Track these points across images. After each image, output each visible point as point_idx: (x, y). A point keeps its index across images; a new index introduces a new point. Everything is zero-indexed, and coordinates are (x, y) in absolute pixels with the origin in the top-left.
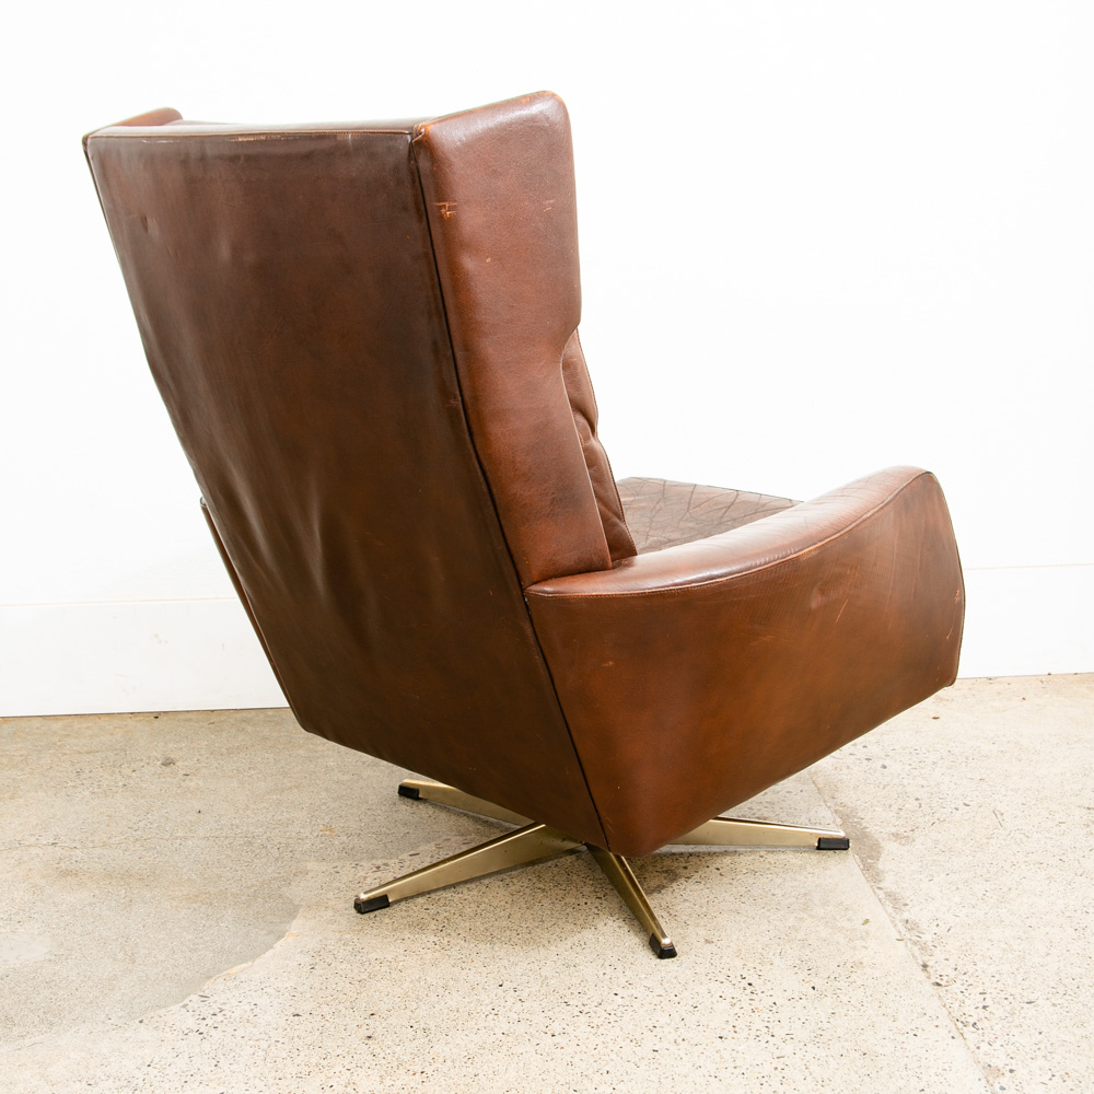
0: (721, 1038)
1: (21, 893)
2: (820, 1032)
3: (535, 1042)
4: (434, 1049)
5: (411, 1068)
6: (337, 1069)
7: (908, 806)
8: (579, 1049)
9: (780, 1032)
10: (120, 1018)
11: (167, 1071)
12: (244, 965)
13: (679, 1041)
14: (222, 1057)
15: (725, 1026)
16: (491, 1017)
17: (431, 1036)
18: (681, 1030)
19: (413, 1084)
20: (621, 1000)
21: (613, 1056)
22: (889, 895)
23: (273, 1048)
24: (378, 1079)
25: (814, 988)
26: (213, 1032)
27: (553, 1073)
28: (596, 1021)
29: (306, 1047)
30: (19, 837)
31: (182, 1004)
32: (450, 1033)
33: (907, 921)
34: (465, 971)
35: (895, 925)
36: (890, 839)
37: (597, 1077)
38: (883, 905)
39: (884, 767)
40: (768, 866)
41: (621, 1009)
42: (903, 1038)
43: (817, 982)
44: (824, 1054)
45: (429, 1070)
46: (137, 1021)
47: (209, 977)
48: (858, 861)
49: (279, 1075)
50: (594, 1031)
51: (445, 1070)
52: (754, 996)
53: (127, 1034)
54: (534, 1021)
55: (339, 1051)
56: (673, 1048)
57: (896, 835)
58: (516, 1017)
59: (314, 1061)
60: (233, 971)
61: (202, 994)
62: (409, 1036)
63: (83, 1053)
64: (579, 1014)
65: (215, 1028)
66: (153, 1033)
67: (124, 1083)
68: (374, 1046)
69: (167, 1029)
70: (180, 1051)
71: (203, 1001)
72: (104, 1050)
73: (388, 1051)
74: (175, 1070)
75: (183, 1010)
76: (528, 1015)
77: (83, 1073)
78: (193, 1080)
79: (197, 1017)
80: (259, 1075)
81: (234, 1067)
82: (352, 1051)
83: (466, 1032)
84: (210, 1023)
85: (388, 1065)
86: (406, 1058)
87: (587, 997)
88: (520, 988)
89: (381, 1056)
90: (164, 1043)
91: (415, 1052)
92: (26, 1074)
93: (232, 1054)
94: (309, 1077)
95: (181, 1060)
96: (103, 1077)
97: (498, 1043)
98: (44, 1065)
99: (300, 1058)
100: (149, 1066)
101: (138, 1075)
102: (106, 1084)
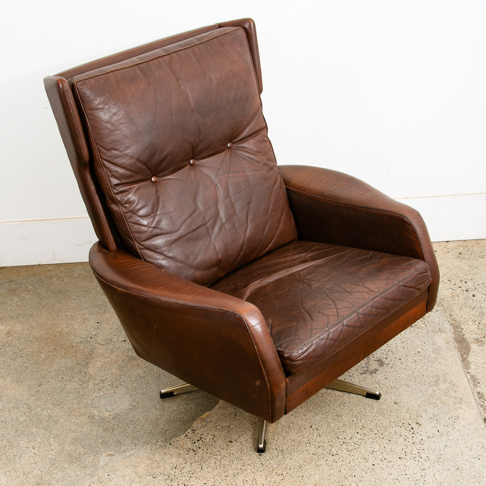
0: (400, 458)
1: (115, 370)
2: (440, 456)
3: (326, 458)
4: (286, 462)
5: (278, 472)
6: (249, 471)
7: (483, 321)
8: (343, 463)
9: (424, 455)
10: (162, 441)
11: (183, 471)
12: (208, 413)
13: (383, 460)
14: (203, 464)
15: (401, 452)
16: (308, 444)
17: (285, 454)
18: (384, 453)
19: (278, 481)
20: (359, 436)
21: (357, 468)
22: (472, 377)
23: (223, 459)
24: (265, 478)
25: (438, 431)
26: (199, 451)
27: (333, 476)
28: (350, 448)
29: (236, 459)
30: (110, 337)
31: (185, 435)
32: (292, 453)
33: (479, 393)
34: (297, 418)
35: (474, 395)
36: (474, 343)
37: (350, 479)
38: (469, 382)
39: (474, 296)
40: (421, 358)
41: (360, 441)
42: (474, 460)
43: (440, 428)
44: (441, 468)
45: (284, 473)
46: (168, 443)
47: (195, 420)
48: (460, 355)
49: (226, 474)
50: (349, 453)
51: (291, 473)
52: (414, 435)
53: (165, 451)
54: (325, 447)
55: (249, 462)
56: (381, 463)
57: (477, 340)
58: (318, 445)
59: (239, 467)
60: (204, 416)
61: (192, 429)
62: (276, 454)
63: (150, 461)
64: (343, 444)
65: (199, 448)
66: (176, 450)
67: (167, 477)
68: (262, 460)
69: (181, 448)
70: (187, 460)
71: (193, 433)
72: (158, 459)
73: (268, 463)
74: (186, 471)
75: (186, 438)
76: (323, 444)
77: (150, 471)
78: (193, 476)
79: (192, 442)
80: (218, 474)
81: (208, 470)
82: (254, 462)
83: (298, 453)
84: (197, 445)
85: (268, 470)
86: (275, 466)
87: (346, 434)
88: (319, 428)
89: (265, 465)
90: (180, 456)
91: (279, 463)
92: (129, 471)
93: (207, 463)
94: (238, 475)
95: (188, 465)
96: (159, 474)
97: (311, 459)
98: (135, 467)
99: (234, 466)
100: (176, 468)
101: (172, 473)
102: (160, 477)
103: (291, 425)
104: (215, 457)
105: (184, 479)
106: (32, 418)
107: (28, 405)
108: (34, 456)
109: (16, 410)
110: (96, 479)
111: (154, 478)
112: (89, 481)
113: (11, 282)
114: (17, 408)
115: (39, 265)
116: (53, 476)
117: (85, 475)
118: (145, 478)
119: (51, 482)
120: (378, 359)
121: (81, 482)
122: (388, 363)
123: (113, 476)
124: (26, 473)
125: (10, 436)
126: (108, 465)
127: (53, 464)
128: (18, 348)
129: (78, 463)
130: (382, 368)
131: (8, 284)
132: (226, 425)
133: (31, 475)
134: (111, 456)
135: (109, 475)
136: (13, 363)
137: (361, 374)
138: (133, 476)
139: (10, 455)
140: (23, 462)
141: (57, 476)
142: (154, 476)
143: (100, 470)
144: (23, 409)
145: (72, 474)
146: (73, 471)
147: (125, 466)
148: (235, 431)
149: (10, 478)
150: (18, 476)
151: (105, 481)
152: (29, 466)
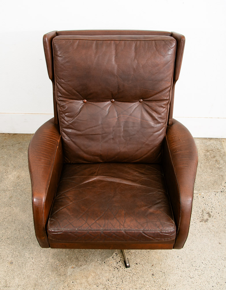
3: (188, 280)
4: (167, 281)
6: (148, 286)
8: (197, 284)
10: (100, 260)
11: (113, 283)
13: (218, 283)
14: (123, 278)
16: (177, 269)
17: (166, 275)
18: (217, 279)
20: (203, 265)
21: (204, 288)
23: (133, 276)
26: (120, 269)
28: (200, 273)
29: (140, 277)
31: (112, 257)
32: (170, 275)
41: (204, 269)
46: (104, 262)
49: (136, 287)
50: (199, 277)
53: (102, 267)
54: (187, 272)
55: (147, 279)
58: (182, 270)
59: (142, 282)
61: (116, 253)
62: (161, 275)
63: (94, 274)
64: (196, 270)
65: (120, 267)
66: (108, 267)
67: (104, 286)
68: (154, 278)
69: (110, 266)
70: (114, 275)
71: (117, 256)
72: (99, 273)
73: (157, 281)
74: (114, 283)
75: (113, 259)
76: (185, 269)
77: (95, 281)
78: (118, 287)
79: (116, 262)
80: (131, 287)
81: (126, 283)
82: (150, 280)
83: (173, 275)
84: (119, 265)
85: (158, 286)
86: (161, 283)
87: (196, 263)
88: (182, 258)
89: (156, 282)
90: (110, 272)
91: (163, 282)
92: (84, 280)
93: (125, 278)
94: (142, 289)
95: (115, 279)
96: (100, 284)
97: (180, 280)
98: (87, 277)
99: (139, 281)
100: (108, 280)
101: (107, 284)
102: (101, 286)
103: (168, 254)
104: (129, 274)
106: (31, 237)
107: (29, 227)
108: (32, 264)
109: (23, 230)
110: (66, 284)
111: (97, 286)
112: (63, 286)
113: (19, 143)
116: (43, 280)
117: (60, 281)
118: (93, 286)
119: (42, 284)
120: (207, 212)
121: (58, 286)
122: (213, 215)
123: (75, 283)
124: (29, 276)
125: (20, 249)
126: (72, 274)
127: (43, 271)
128: (23, 188)
129: (56, 272)
130: (210, 218)
131: (18, 145)
133: (31, 278)
134: (74, 268)
135: (73, 282)
136: (20, 198)
137: (200, 222)
138: (86, 284)
139: (20, 262)
140: (27, 268)
141: (45, 280)
142: (97, 285)
143: (68, 278)
144: (26, 230)
145: (54, 279)
146: (54, 277)
147: (82, 276)
148: (138, 256)
149: (20, 279)
150: (24, 278)
151: (71, 286)
152: (30, 271)
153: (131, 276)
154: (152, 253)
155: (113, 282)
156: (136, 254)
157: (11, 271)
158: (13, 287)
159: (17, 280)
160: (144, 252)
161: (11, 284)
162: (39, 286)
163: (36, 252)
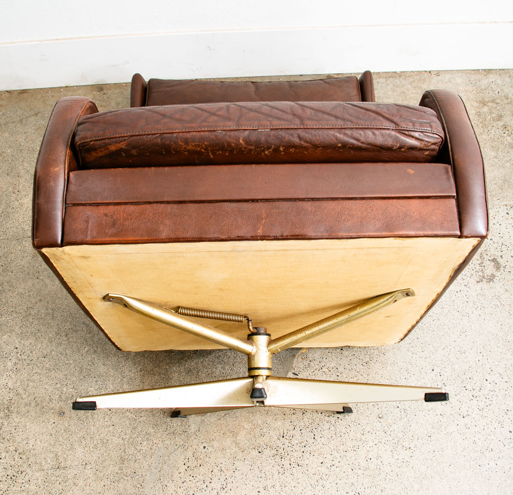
3: (456, 422)
4: (412, 428)
5: (404, 444)
6: (371, 444)
8: (476, 429)
11: (293, 443)
14: (315, 430)
17: (409, 415)
19: (407, 458)
20: (489, 385)
21: (492, 437)
23: (337, 423)
24: (391, 453)
27: (468, 451)
28: (482, 404)
29: (352, 423)
32: (417, 414)
34: (414, 356)
37: (488, 454)
41: (491, 394)
45: (412, 446)
47: (294, 356)
49: (345, 448)
50: (481, 413)
51: (420, 446)
54: (453, 404)
55: (368, 428)
59: (358, 436)
60: (304, 351)
61: (293, 371)
62: (398, 415)
63: (250, 424)
64: (472, 398)
67: (274, 452)
68: (384, 424)
70: (295, 424)
72: (260, 422)
73: (391, 429)
74: (297, 442)
77: (254, 442)
78: (306, 450)
80: (335, 448)
81: (323, 439)
82: (375, 428)
86: (400, 435)
87: (474, 382)
88: (442, 373)
89: (388, 433)
90: (286, 417)
91: (403, 430)
92: (228, 442)
93: (320, 429)
94: (359, 450)
95: (297, 433)
96: (265, 446)
97: (439, 423)
98: (235, 434)
99: (352, 434)
100: (283, 437)
101: (280, 445)
102: (267, 452)
103: (410, 366)
105: (295, 454)
106: (95, 349)
108: (109, 413)
109: (74, 334)
110: (189, 454)
111: (260, 452)
112: (183, 457)
113: (37, 115)
114: (75, 331)
115: (67, 87)
116: (138, 448)
117: (176, 447)
118: (249, 453)
119: (137, 458)
120: (492, 258)
121: (173, 459)
122: (504, 265)
123: (210, 449)
124: (105, 441)
125: (74, 379)
126: (201, 430)
127: (134, 428)
129: (164, 426)
130: (499, 273)
131: (33, 118)
132: (333, 365)
133: (111, 446)
135: (204, 447)
137: (477, 282)
138: (234, 449)
140: (98, 423)
141: (143, 448)
142: (260, 450)
143: (193, 438)
144: (83, 334)
145: (161, 445)
146: (160, 439)
147: (222, 432)
148: (345, 376)
149: (86, 449)
150: (96, 447)
151: (202, 457)
152: (106, 430)
153: (333, 422)
154: (376, 367)
155: (293, 440)
156: (340, 370)
157: (62, 431)
158: (74, 467)
159: (80, 451)
160: (358, 365)
161: (69, 463)
162: (131, 461)
163: (113, 384)
